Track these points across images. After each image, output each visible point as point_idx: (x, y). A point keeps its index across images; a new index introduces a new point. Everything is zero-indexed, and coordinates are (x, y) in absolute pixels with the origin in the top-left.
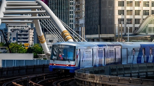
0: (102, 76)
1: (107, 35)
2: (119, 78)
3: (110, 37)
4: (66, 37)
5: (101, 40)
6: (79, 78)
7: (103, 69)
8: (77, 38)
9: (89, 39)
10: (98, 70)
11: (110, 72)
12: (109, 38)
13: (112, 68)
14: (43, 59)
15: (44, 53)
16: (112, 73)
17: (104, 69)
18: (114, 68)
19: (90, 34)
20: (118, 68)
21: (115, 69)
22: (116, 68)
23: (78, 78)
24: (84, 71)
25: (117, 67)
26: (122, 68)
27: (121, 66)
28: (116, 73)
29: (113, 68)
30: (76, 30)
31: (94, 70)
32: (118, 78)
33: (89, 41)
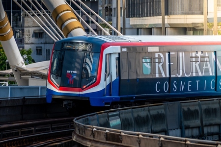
0: (141, 136)
1: (185, 16)
2: (188, 142)
3: (193, 23)
4: (66, 23)
5: (168, 30)
6: (83, 138)
7: (160, 112)
8: (108, 27)
9: (138, 29)
10: (147, 116)
11: (182, 120)
12: (191, 26)
13: (186, 109)
14: (7, 83)
15: (9, 68)
16: (186, 123)
17: (163, 111)
18: (192, 108)
19: (141, 16)
20: (204, 107)
21: (196, 111)
22: (197, 108)
23: (80, 140)
24: (103, 117)
25: (200, 105)
26: (215, 109)
27: (213, 103)
28: (197, 122)
29: (189, 109)
30: (106, 5)
31: (135, 115)
32: (186, 141)
33: (138, 34)
